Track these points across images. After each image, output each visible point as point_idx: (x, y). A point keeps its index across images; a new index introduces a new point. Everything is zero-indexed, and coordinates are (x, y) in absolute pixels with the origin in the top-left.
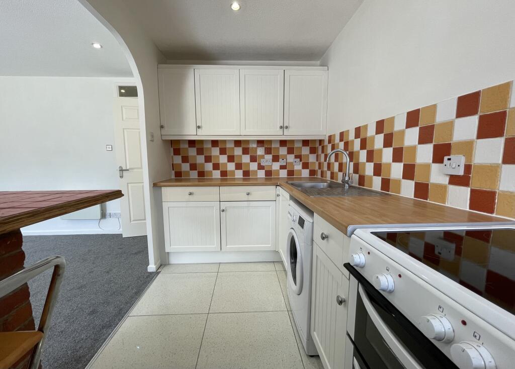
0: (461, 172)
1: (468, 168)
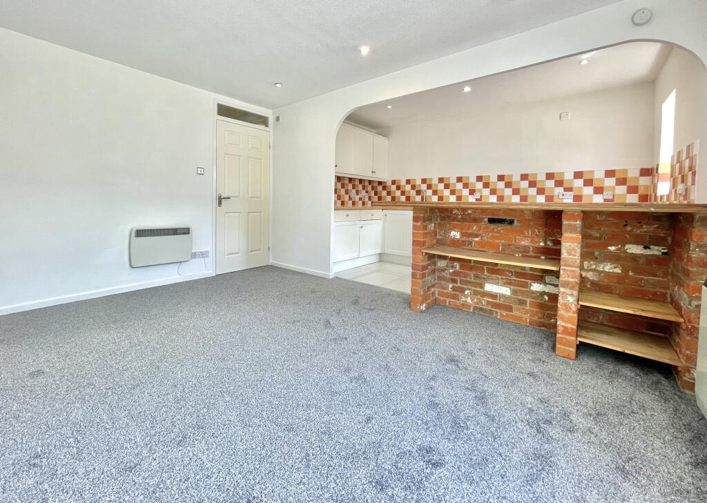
1: (481, 196)
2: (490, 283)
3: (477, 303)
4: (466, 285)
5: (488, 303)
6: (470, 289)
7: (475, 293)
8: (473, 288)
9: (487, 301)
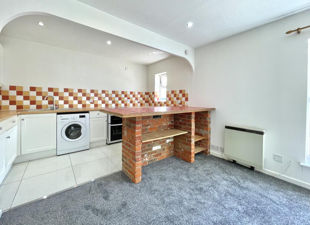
0: (92, 102)
1: (94, 101)
2: (154, 146)
3: (150, 159)
4: (144, 152)
5: (153, 156)
6: (147, 153)
7: (148, 154)
8: (147, 152)
9: (153, 155)
